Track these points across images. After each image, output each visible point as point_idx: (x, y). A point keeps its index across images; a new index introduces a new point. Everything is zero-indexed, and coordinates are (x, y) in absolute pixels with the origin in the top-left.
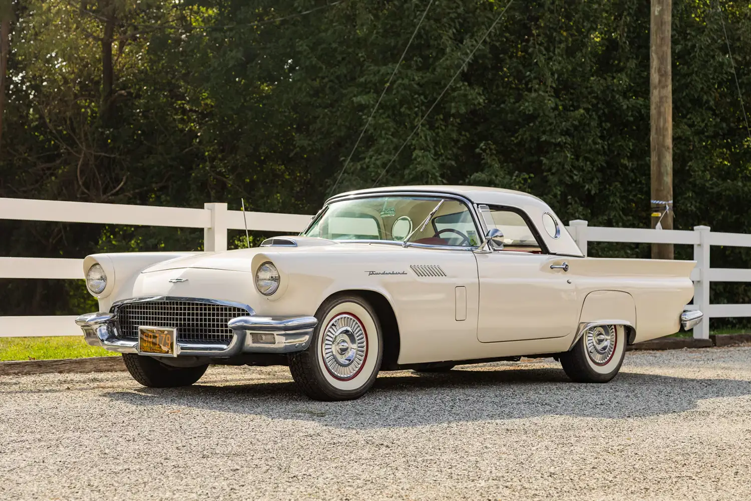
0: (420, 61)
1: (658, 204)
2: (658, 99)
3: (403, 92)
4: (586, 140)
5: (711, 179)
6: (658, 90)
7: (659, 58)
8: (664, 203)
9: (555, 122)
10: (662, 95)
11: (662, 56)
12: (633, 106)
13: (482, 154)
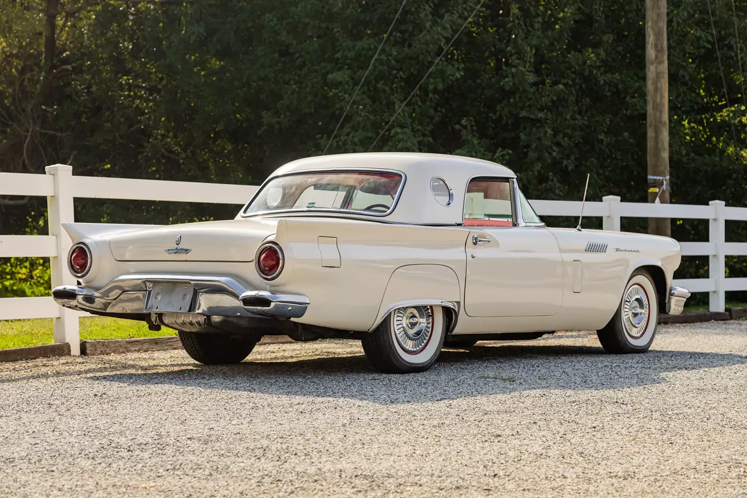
0: (399, 37)
1: (655, 180)
2: (654, 75)
3: (381, 68)
4: (564, 115)
5: (687, 154)
6: (655, 65)
7: (655, 34)
8: (661, 178)
9: (534, 98)
10: (659, 70)
11: (659, 32)
12: (610, 81)
13: (461, 130)
